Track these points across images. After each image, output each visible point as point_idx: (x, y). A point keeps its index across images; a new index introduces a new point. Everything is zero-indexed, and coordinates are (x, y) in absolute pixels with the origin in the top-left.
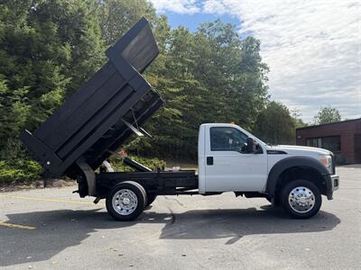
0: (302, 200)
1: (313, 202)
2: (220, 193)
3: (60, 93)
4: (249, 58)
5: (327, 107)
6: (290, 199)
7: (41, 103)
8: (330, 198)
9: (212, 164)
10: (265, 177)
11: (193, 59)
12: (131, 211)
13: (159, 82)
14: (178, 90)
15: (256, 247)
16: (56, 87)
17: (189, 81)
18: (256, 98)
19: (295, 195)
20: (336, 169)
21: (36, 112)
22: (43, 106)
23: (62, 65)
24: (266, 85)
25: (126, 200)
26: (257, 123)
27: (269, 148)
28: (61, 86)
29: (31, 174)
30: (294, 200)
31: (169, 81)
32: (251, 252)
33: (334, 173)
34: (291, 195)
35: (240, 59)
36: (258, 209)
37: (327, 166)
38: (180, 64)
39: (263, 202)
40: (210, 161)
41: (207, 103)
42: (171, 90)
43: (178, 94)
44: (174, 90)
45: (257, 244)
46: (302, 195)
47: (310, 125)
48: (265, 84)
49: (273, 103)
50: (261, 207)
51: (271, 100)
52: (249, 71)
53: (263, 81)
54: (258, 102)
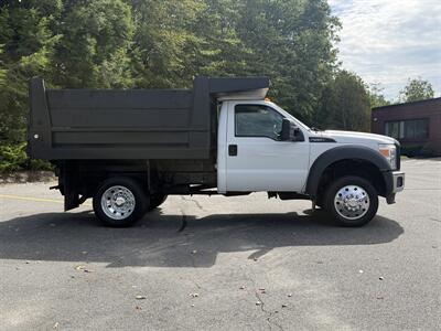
0: (352, 203)
1: (366, 206)
2: (248, 193)
3: (47, 56)
4: (314, 10)
5: (417, 79)
6: (336, 201)
7: (20, 68)
8: (390, 201)
9: (236, 154)
10: (305, 173)
11: (235, 9)
12: (127, 215)
13: (188, 41)
14: (213, 53)
15: (278, 262)
16: (41, 46)
17: (230, 41)
18: (321, 66)
19: (344, 196)
20: (402, 163)
21: (14, 81)
22: (23, 73)
23: (51, 17)
24: (335, 47)
25: (120, 200)
26: (320, 100)
27: (313, 134)
28: (48, 46)
29: (8, 164)
30: (341, 202)
31: (201, 40)
32: (270, 269)
33: (398, 168)
34: (337, 196)
35: (301, 10)
36: (301, 213)
37: (389, 158)
38: (217, 16)
39: (307, 205)
40: (233, 150)
41: (253, 72)
42: (203, 52)
43: (214, 58)
44: (208, 53)
45: (280, 258)
46: (352, 196)
47: (392, 103)
48: (334, 45)
49: (344, 72)
50: (305, 212)
51: (341, 68)
52: (313, 27)
53: (333, 42)
54: (323, 71)
